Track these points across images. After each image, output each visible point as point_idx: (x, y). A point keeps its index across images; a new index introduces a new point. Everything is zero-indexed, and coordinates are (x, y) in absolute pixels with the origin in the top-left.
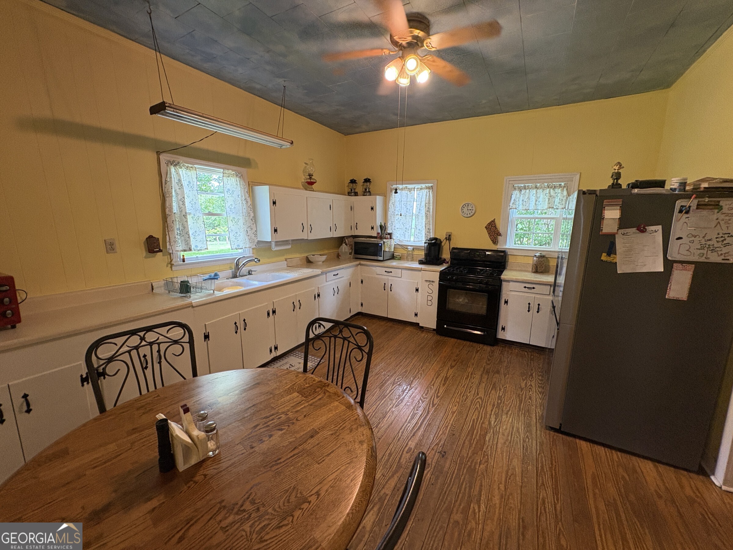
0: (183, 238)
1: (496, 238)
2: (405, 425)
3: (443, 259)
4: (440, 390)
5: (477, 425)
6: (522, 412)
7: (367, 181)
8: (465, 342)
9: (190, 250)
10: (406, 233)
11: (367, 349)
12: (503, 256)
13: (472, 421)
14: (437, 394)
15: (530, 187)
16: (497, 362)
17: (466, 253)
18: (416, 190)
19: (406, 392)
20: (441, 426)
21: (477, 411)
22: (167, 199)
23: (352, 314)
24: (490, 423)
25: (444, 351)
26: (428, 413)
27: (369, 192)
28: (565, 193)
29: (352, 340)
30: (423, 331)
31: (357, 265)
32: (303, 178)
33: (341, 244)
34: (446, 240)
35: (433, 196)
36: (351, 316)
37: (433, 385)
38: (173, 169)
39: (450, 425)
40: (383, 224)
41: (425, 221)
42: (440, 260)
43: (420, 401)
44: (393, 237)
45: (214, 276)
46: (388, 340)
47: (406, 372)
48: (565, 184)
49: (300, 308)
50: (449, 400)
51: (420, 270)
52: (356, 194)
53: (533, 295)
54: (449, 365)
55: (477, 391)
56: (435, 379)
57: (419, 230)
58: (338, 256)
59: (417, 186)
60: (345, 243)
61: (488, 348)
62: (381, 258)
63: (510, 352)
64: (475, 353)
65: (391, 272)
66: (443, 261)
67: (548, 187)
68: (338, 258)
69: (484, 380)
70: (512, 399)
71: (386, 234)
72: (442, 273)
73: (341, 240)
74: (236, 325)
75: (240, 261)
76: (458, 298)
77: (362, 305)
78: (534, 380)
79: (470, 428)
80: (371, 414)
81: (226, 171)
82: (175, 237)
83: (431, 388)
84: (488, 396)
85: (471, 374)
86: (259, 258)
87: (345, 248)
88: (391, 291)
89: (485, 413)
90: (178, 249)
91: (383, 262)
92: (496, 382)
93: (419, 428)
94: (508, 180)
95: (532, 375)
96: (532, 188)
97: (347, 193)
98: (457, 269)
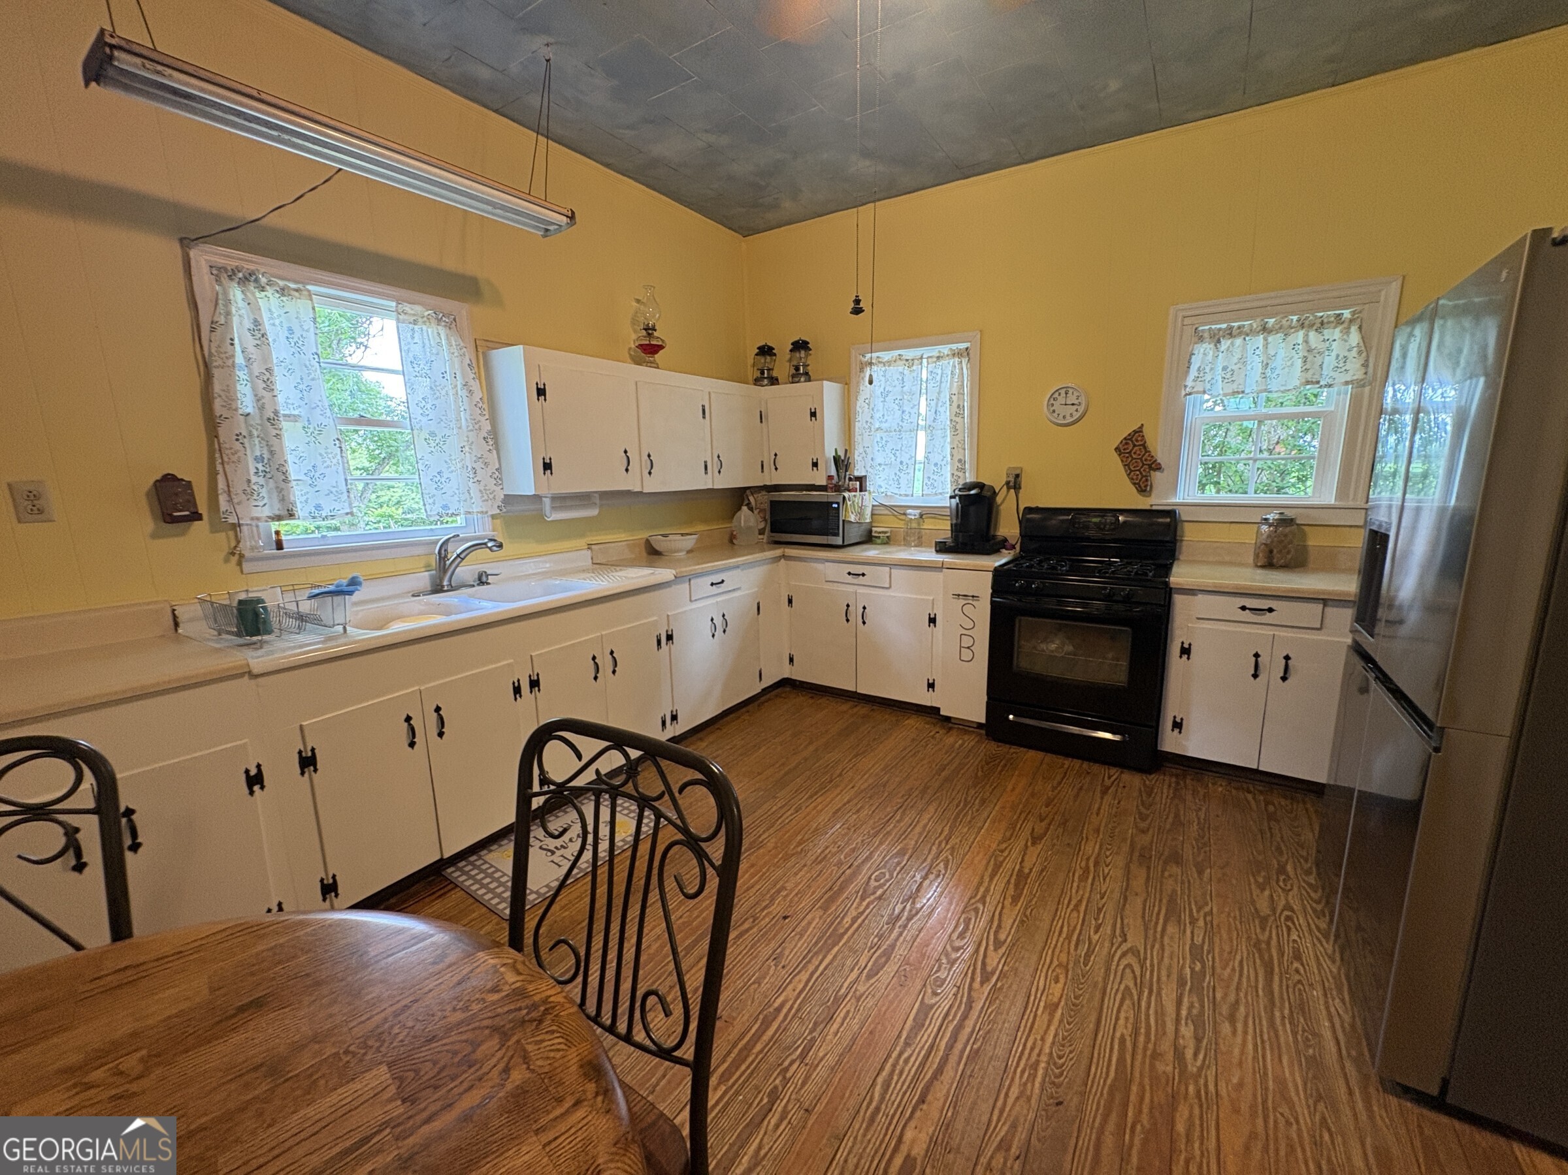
0: (271, 483)
1: (1146, 478)
2: (894, 1055)
3: (1000, 538)
4: (1004, 918)
5: (1137, 1064)
6: (1282, 1011)
7: (800, 346)
8: (1067, 762)
9: (291, 515)
10: (902, 475)
11: (716, 850)
12: (1168, 525)
13: (1116, 1047)
14: (996, 933)
15: (1246, 329)
16: (1168, 827)
17: (1063, 521)
18: (925, 361)
19: (900, 923)
20: (1012, 1062)
21: (1128, 1002)
22: (216, 373)
23: (768, 682)
24: (1179, 1054)
25: (1010, 787)
26: (969, 1006)
27: (806, 374)
28: (1355, 337)
29: (665, 806)
30: (950, 729)
31: (777, 559)
32: (632, 337)
33: (739, 509)
34: (1009, 488)
35: (972, 375)
36: (763, 690)
37: (983, 900)
38: (236, 293)
39: (1044, 1058)
40: (841, 454)
41: (952, 442)
42: (992, 542)
43: (944, 961)
44: (869, 485)
45: (348, 585)
46: (856, 756)
47: (902, 853)
48: (1353, 313)
49: (614, 672)
50: (1035, 958)
51: (941, 567)
52: (774, 381)
53: (1269, 631)
54: (1026, 834)
55: (1118, 925)
56: (987, 879)
57: (936, 465)
58: (732, 539)
59: (927, 352)
60: (748, 505)
61: (1133, 780)
62: (838, 541)
63: (1202, 791)
64: (1098, 794)
65: (863, 575)
66: (1003, 544)
67: (1302, 326)
68: (731, 543)
69: (1138, 883)
70: (1238, 958)
71: (850, 479)
72: (999, 575)
73: (738, 497)
74: (410, 725)
75: (450, 547)
76: (1045, 640)
77: (791, 660)
78: (1295, 889)
79: (1112, 1074)
80: (788, 1006)
81: (407, 308)
82: (249, 481)
83: (976, 910)
84: (1157, 946)
85: (1096, 864)
86: (500, 540)
87: (747, 518)
88: (864, 623)
89: (1156, 1012)
90: (256, 513)
91: (843, 550)
92: (1174, 891)
93: (940, 1071)
94: (1181, 314)
95: (1282, 870)
96: (1252, 332)
97: (751, 379)
98: (1041, 561)
